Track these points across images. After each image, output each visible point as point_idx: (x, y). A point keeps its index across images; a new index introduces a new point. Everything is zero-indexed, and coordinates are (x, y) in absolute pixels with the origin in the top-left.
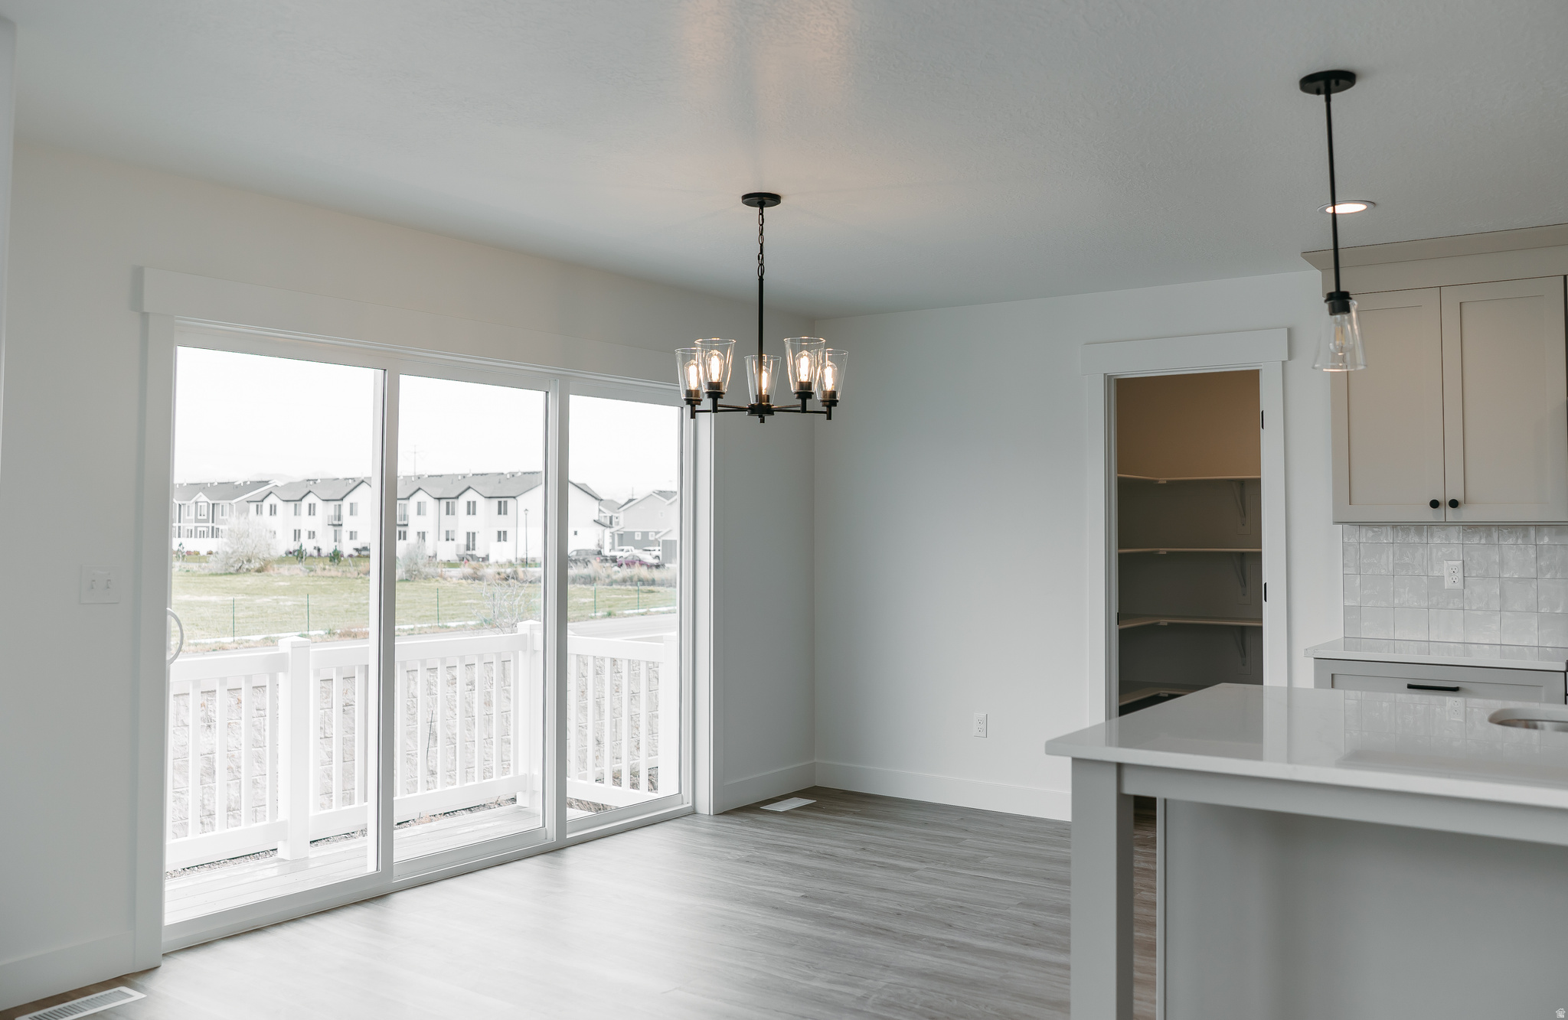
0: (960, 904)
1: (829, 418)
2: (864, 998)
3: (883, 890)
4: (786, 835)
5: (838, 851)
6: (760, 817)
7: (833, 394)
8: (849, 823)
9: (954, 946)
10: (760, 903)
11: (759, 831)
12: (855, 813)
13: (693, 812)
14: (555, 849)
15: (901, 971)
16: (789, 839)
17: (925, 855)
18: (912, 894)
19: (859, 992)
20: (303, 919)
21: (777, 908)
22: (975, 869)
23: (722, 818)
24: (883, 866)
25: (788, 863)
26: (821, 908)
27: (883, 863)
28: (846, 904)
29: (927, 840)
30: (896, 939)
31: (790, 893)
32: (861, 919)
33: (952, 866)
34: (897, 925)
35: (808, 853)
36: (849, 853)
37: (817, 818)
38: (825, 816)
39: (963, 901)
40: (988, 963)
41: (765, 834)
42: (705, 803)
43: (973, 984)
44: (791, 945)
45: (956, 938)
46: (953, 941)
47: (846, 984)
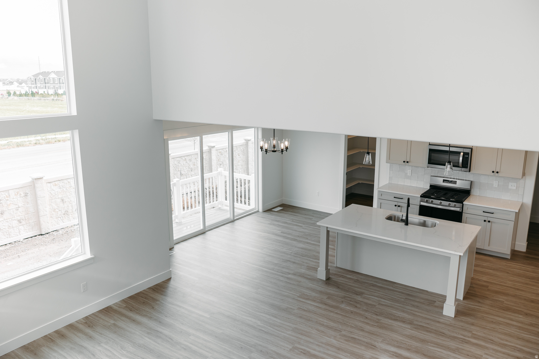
0: (310, 234)
1: (287, 151)
2: (292, 253)
3: (296, 231)
4: (278, 217)
5: (288, 221)
6: (272, 213)
7: (287, 147)
8: (290, 214)
9: (308, 243)
10: (274, 234)
11: (272, 216)
12: (291, 211)
13: (258, 211)
14: (233, 221)
15: (298, 248)
16: (279, 218)
17: (305, 223)
18: (301, 232)
19: (291, 251)
20: (193, 238)
21: (277, 235)
22: (314, 226)
23: (264, 213)
24: (297, 225)
25: (278, 225)
26: (285, 235)
27: (296, 224)
28: (289, 234)
29: (305, 219)
30: (298, 241)
31: (278, 231)
32: (292, 237)
33: (309, 225)
34: (298, 239)
35: (282, 222)
36: (290, 222)
37: (283, 213)
38: (284, 212)
39: (310, 233)
40: (313, 246)
41: (273, 217)
42: (261, 209)
43: (310, 250)
44: (279, 243)
45: (308, 241)
46: (307, 242)
47: (289, 250)
